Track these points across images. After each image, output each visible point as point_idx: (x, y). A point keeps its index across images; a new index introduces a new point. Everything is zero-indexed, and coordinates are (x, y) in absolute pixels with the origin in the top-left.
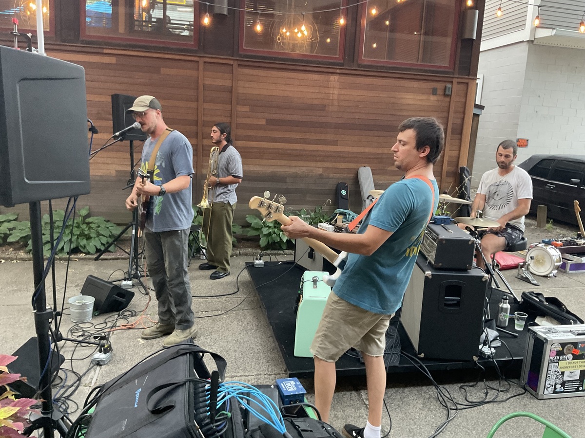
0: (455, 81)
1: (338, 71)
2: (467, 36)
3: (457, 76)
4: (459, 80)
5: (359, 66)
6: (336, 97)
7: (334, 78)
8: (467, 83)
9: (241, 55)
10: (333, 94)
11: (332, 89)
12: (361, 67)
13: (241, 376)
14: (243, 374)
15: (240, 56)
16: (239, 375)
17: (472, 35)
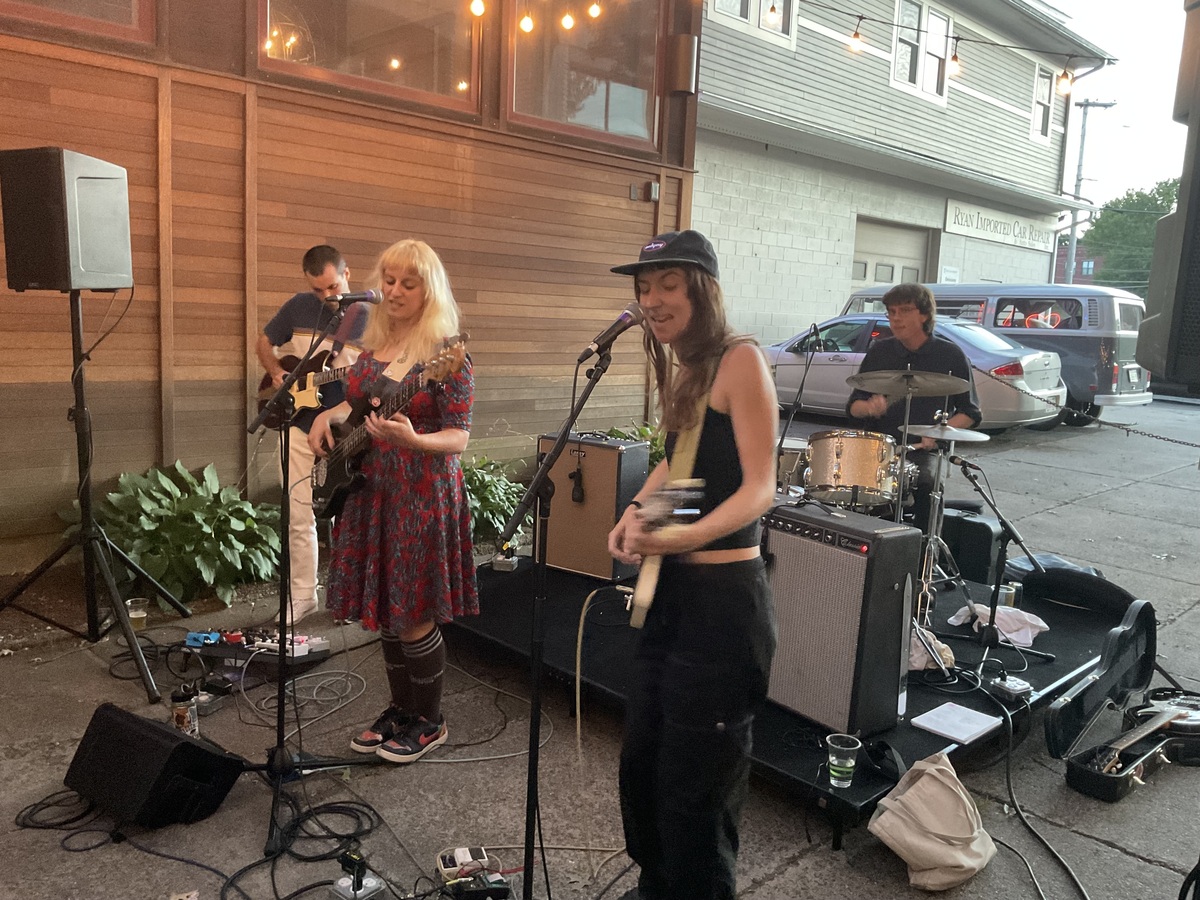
0: (663, 172)
1: (472, 134)
2: (680, 87)
3: (668, 165)
4: (671, 173)
5: (510, 127)
6: (468, 195)
7: (463, 149)
8: (680, 180)
9: (265, 73)
10: (463, 185)
11: (460, 174)
12: (512, 132)
15: (262, 75)
17: (689, 86)
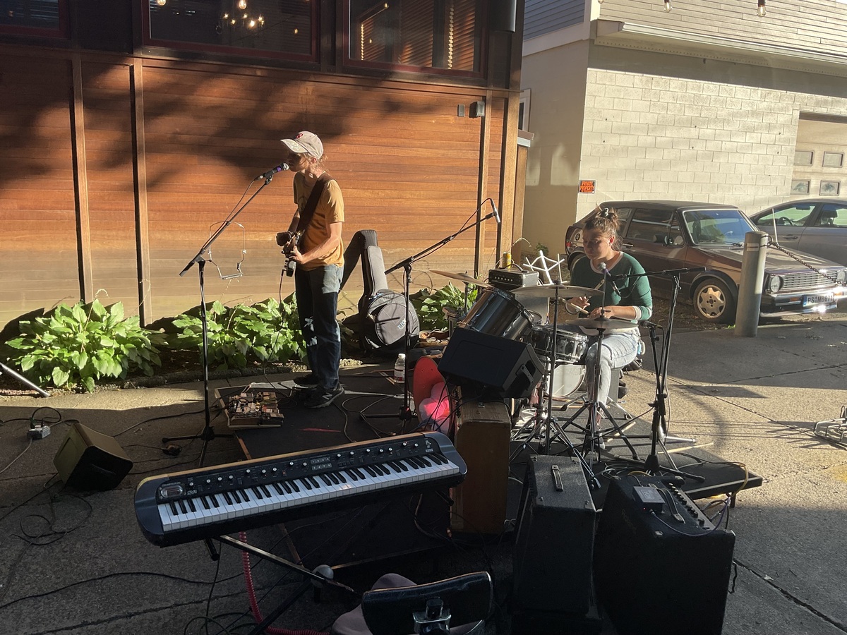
0: (489, 95)
1: (312, 78)
2: (501, 29)
3: (492, 88)
4: (497, 94)
5: (345, 70)
7: (306, 88)
8: (506, 99)
10: (306, 114)
11: (304, 106)
12: (347, 74)
13: (145, 612)
14: (149, 606)
15: (145, 51)
16: (141, 610)
17: (510, 26)
